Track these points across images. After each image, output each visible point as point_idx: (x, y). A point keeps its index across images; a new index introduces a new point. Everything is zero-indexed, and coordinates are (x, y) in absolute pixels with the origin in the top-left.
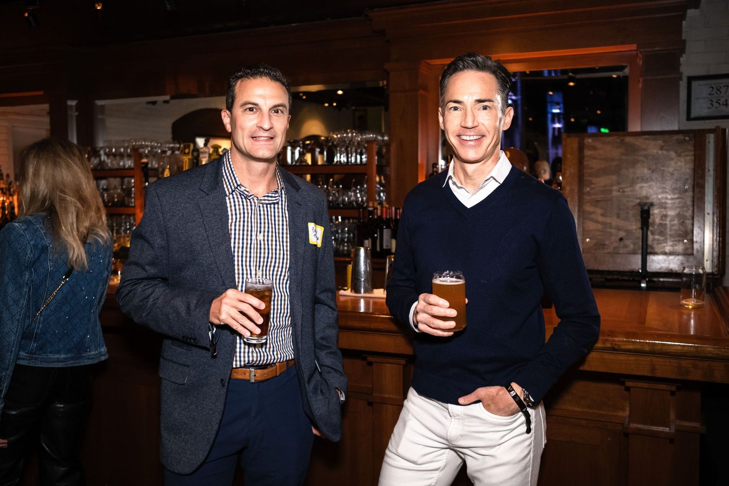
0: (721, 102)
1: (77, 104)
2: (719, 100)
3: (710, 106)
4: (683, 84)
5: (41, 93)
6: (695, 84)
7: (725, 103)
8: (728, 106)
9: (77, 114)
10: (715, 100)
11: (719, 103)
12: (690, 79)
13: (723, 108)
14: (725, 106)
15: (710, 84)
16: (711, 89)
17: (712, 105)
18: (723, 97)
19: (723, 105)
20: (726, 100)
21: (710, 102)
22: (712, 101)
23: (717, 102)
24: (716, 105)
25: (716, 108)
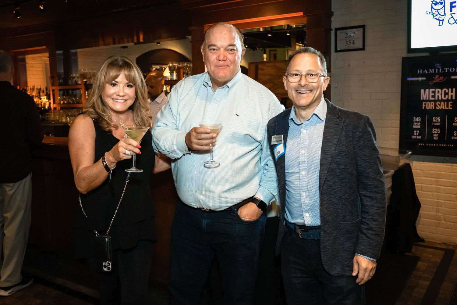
0: (351, 42)
1: (63, 52)
2: (350, 41)
3: (346, 44)
4: (333, 33)
5: (44, 47)
6: (338, 32)
7: (353, 43)
8: (355, 44)
9: (63, 57)
10: (348, 41)
11: (350, 42)
12: (337, 29)
13: (352, 45)
14: (353, 44)
15: (346, 32)
16: (346, 35)
17: (347, 43)
18: (352, 39)
19: (352, 43)
20: (354, 41)
21: (346, 42)
22: (347, 41)
23: (349, 42)
24: (349, 43)
25: (349, 45)
